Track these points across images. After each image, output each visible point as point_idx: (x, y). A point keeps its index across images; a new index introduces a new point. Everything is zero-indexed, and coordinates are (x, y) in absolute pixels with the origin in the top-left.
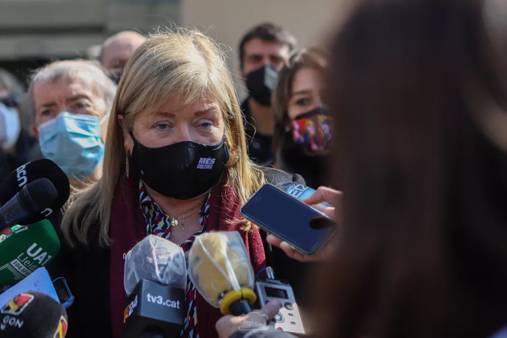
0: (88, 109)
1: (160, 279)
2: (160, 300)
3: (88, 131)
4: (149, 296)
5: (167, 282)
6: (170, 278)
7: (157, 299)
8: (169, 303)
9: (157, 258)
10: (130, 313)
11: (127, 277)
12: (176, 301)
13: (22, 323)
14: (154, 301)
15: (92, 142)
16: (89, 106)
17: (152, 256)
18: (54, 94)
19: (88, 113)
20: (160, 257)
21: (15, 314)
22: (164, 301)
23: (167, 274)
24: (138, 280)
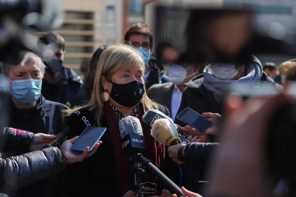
1: (135, 133)
3: (38, 86)
4: (133, 139)
8: (140, 141)
10: (126, 146)
11: (122, 132)
12: (142, 140)
14: (135, 141)
15: (38, 92)
22: (138, 140)
24: (127, 133)
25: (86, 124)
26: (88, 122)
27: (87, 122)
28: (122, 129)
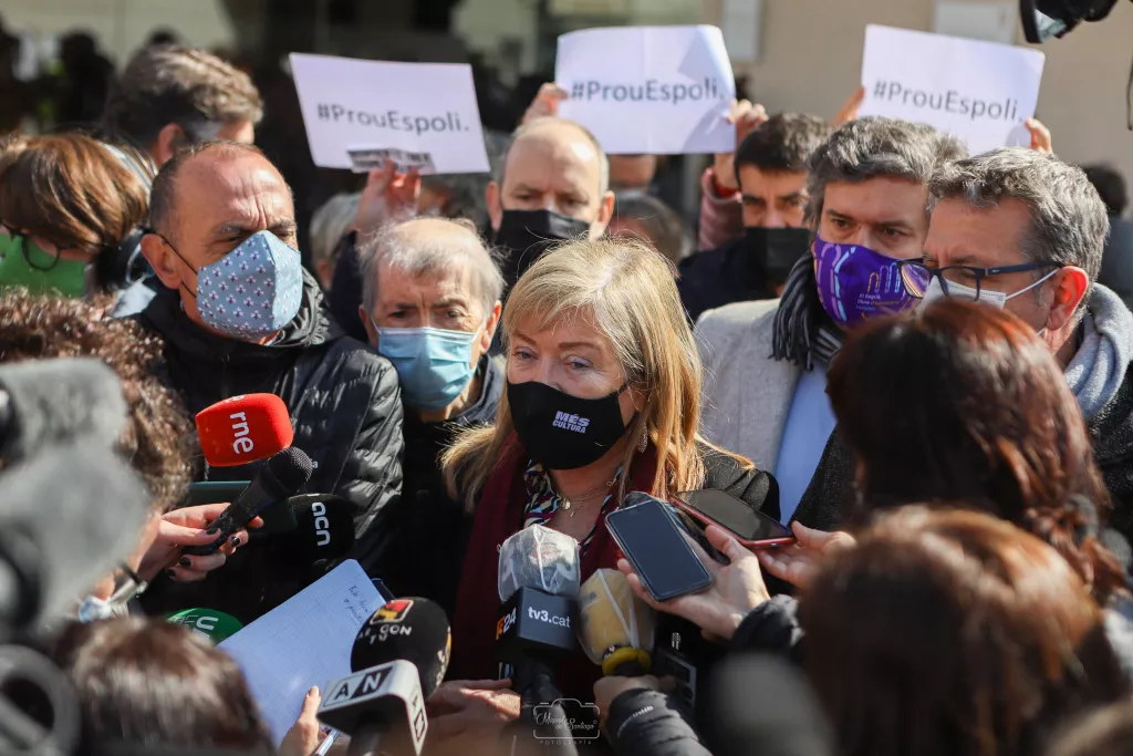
0: (461, 320)
1: (545, 587)
2: (545, 616)
3: (456, 354)
4: (531, 610)
5: (555, 591)
6: (558, 586)
7: (542, 615)
8: (556, 620)
9: (543, 558)
10: (505, 630)
11: (503, 578)
12: (566, 618)
13: (410, 629)
14: (537, 617)
15: (459, 371)
16: (462, 315)
17: (536, 556)
18: (416, 292)
19: (459, 327)
20: (546, 556)
21: (396, 621)
22: (550, 617)
23: (555, 582)
24: (517, 586)
25: (318, 527)
26: (327, 526)
27: (322, 523)
28: (505, 569)
